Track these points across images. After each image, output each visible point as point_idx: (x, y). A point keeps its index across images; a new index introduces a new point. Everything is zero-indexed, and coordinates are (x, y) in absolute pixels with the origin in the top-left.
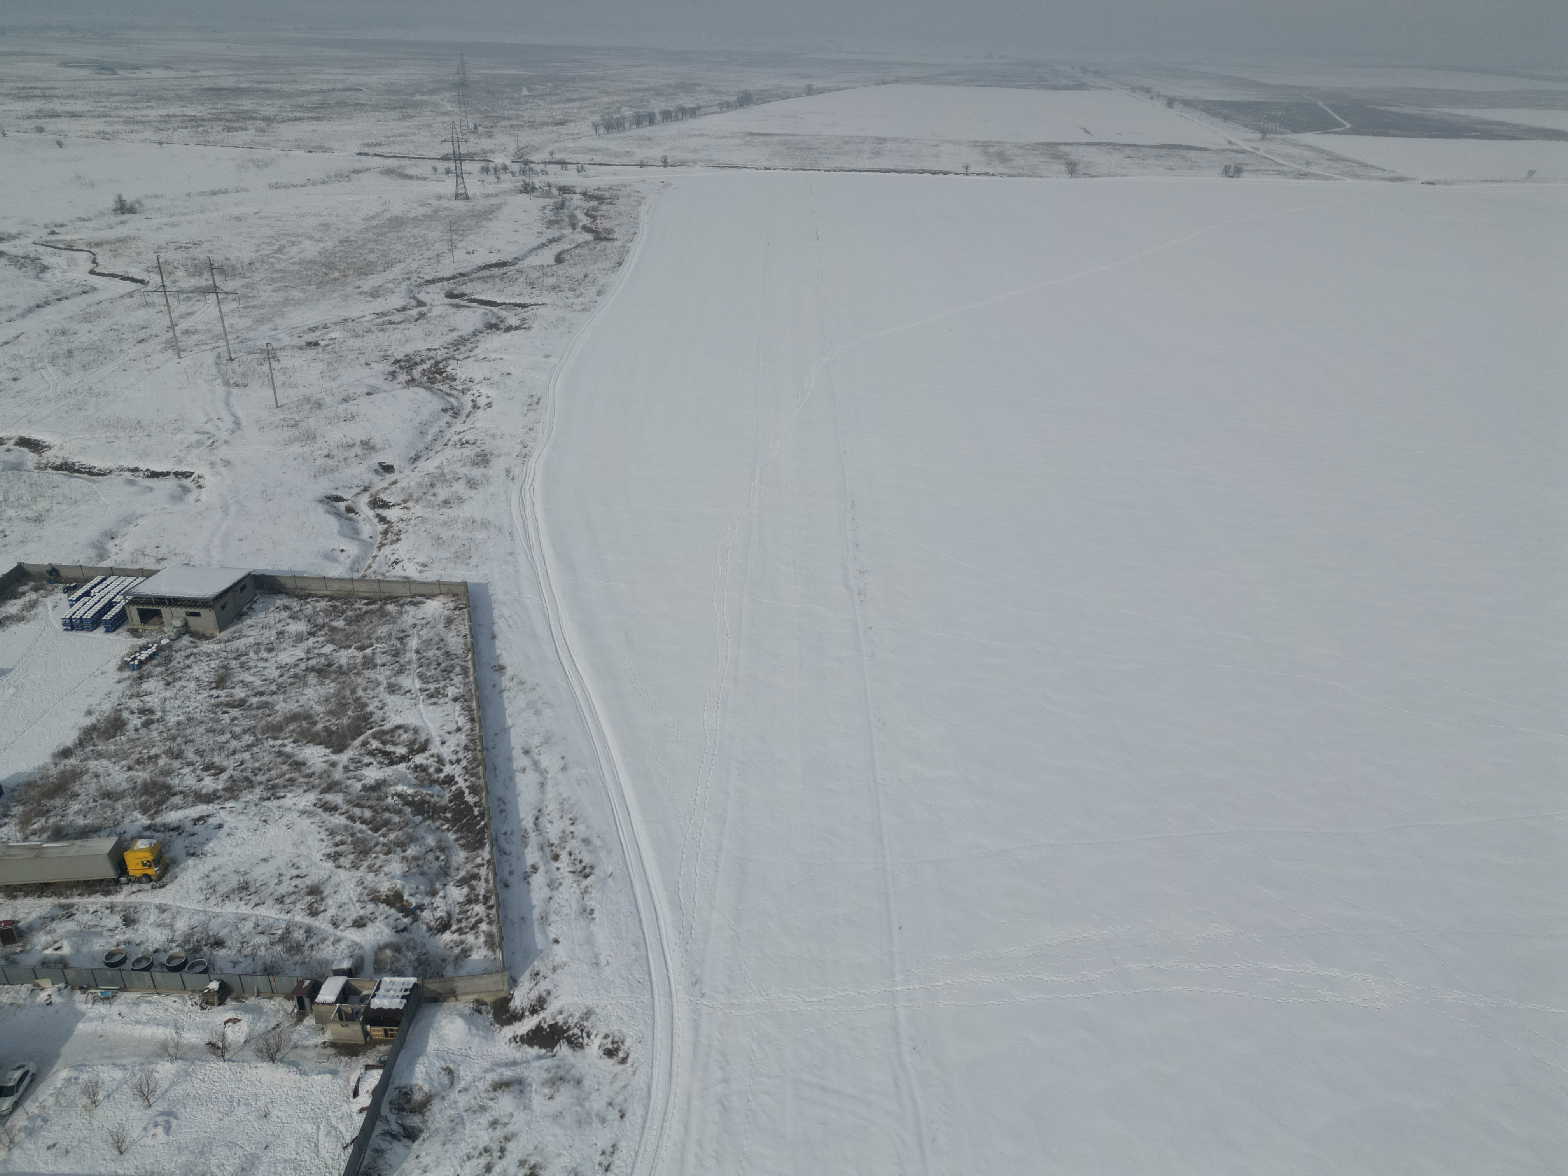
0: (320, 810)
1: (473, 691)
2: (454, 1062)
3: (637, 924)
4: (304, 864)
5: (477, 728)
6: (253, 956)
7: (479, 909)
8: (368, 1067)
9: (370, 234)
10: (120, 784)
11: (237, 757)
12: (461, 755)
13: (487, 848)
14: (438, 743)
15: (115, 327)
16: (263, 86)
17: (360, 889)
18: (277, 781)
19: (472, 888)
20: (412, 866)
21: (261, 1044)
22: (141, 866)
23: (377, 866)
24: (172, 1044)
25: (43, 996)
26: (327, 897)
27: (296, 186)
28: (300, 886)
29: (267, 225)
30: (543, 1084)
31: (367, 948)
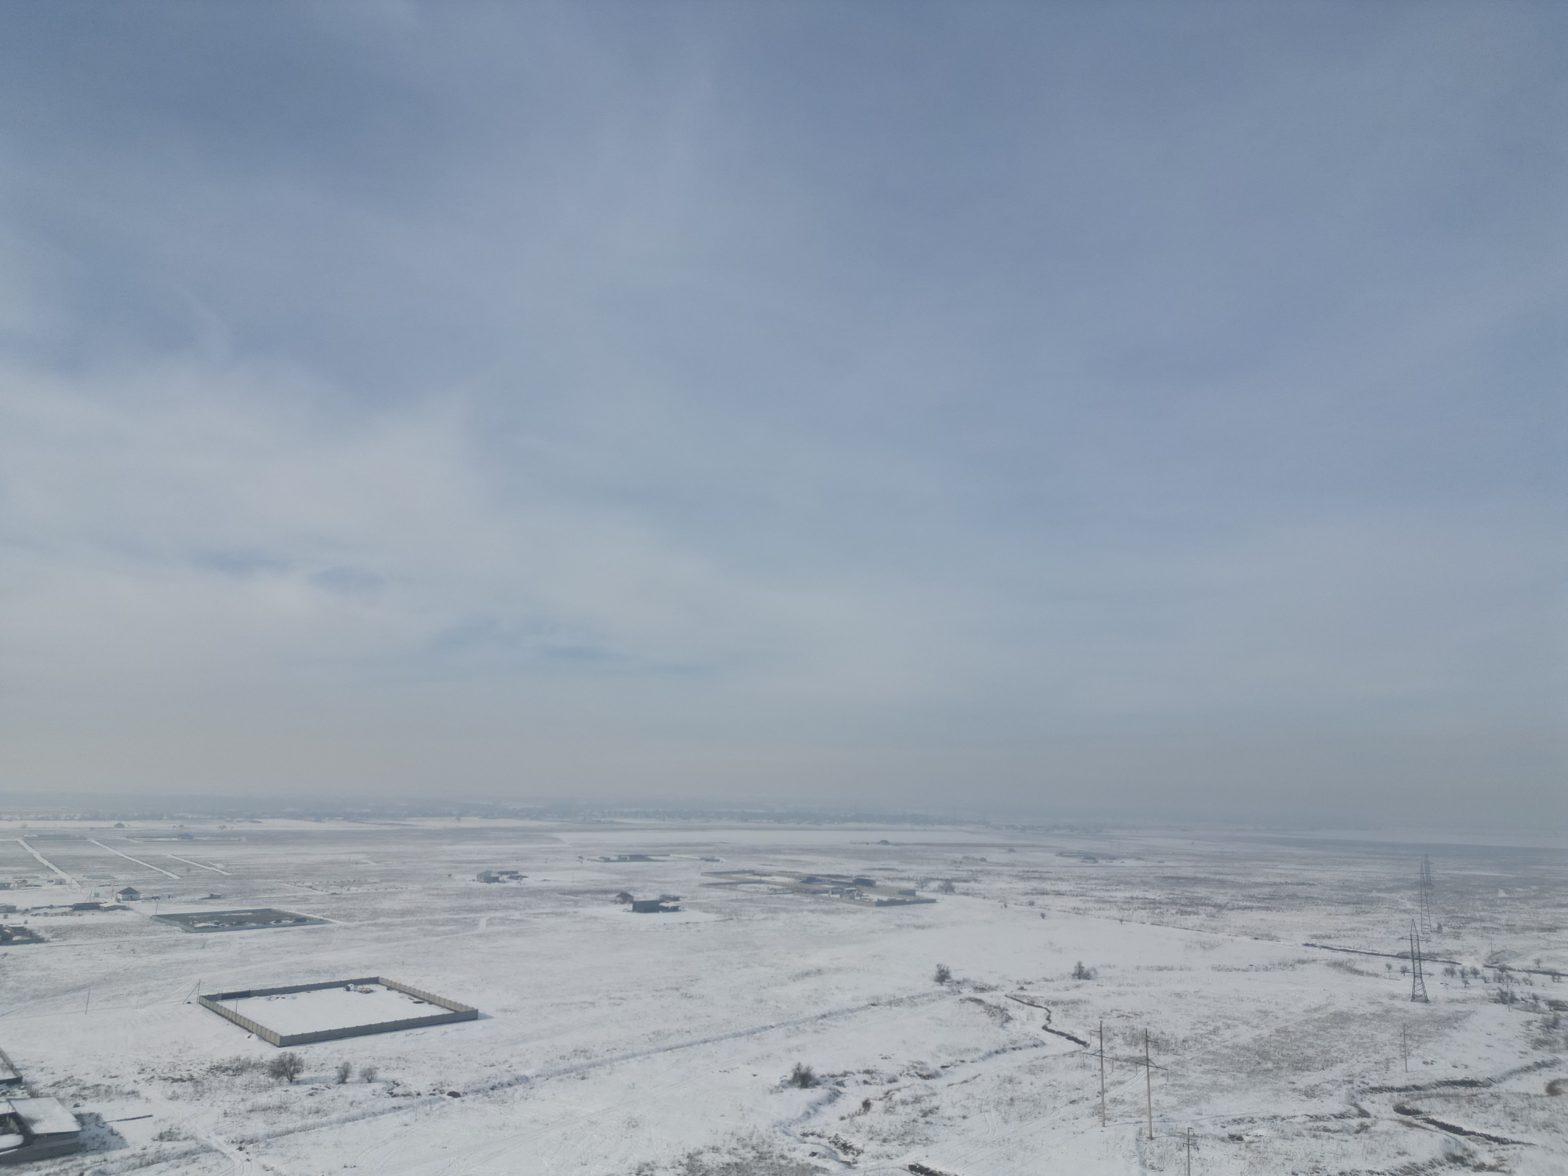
9: (1311, 1027)
15: (1054, 1083)
16: (1218, 877)
27: (1238, 970)
29: (1205, 1005)
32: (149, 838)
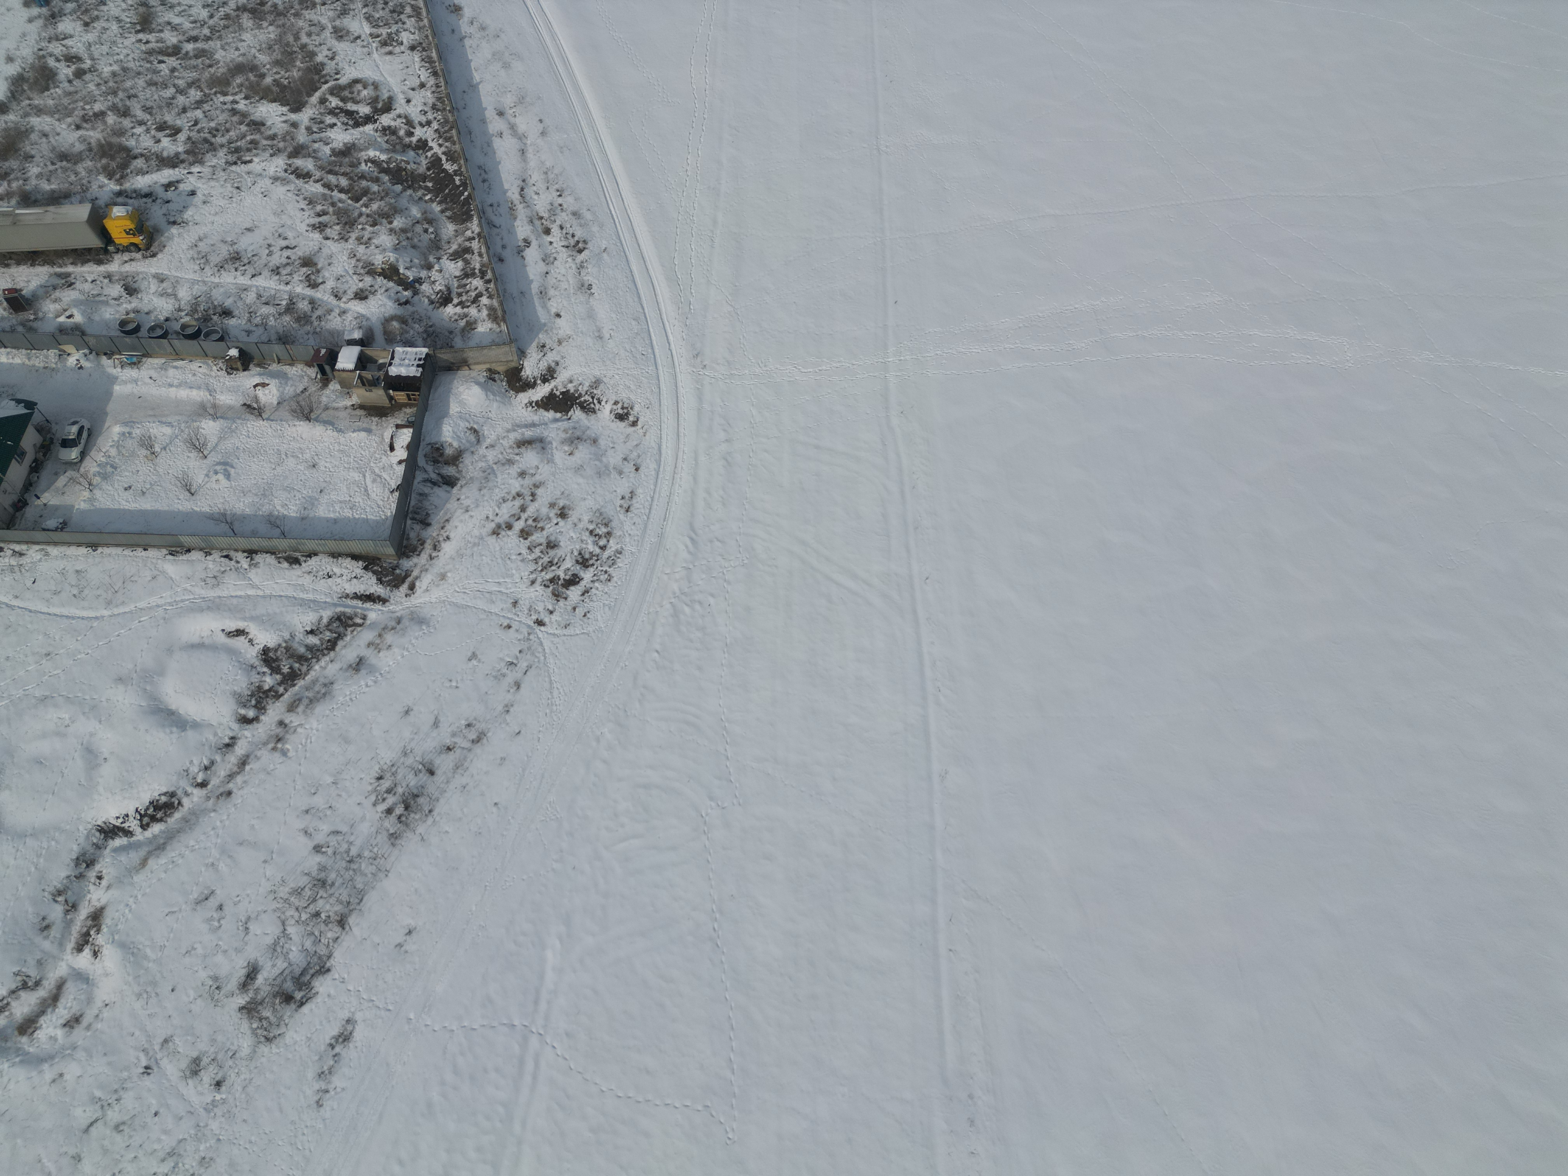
0: (292, 177)
1: (430, 38)
2: (477, 423)
3: (636, 299)
4: (290, 235)
5: (443, 84)
6: (264, 325)
7: (477, 283)
8: (398, 427)
10: (73, 145)
11: (189, 114)
12: (430, 116)
13: (475, 221)
14: (403, 101)
17: (353, 261)
18: (239, 144)
19: (467, 262)
20: (401, 239)
21: (294, 405)
22: (124, 235)
23: (365, 238)
24: (209, 405)
25: (72, 361)
26: (322, 268)
28: (293, 258)
30: (563, 443)
31: (374, 319)
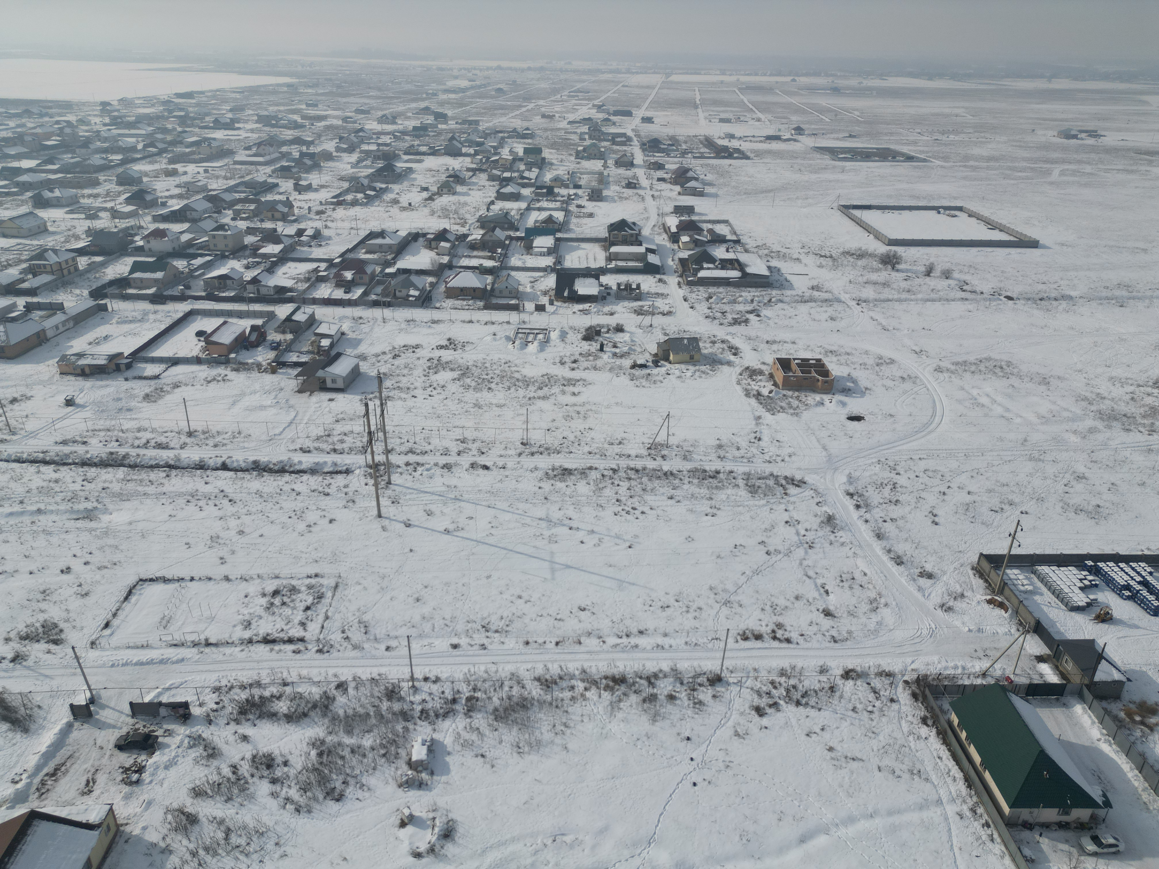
32: (812, 89)
